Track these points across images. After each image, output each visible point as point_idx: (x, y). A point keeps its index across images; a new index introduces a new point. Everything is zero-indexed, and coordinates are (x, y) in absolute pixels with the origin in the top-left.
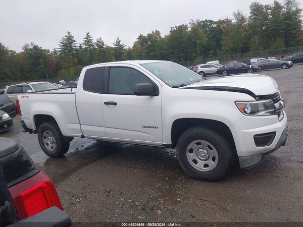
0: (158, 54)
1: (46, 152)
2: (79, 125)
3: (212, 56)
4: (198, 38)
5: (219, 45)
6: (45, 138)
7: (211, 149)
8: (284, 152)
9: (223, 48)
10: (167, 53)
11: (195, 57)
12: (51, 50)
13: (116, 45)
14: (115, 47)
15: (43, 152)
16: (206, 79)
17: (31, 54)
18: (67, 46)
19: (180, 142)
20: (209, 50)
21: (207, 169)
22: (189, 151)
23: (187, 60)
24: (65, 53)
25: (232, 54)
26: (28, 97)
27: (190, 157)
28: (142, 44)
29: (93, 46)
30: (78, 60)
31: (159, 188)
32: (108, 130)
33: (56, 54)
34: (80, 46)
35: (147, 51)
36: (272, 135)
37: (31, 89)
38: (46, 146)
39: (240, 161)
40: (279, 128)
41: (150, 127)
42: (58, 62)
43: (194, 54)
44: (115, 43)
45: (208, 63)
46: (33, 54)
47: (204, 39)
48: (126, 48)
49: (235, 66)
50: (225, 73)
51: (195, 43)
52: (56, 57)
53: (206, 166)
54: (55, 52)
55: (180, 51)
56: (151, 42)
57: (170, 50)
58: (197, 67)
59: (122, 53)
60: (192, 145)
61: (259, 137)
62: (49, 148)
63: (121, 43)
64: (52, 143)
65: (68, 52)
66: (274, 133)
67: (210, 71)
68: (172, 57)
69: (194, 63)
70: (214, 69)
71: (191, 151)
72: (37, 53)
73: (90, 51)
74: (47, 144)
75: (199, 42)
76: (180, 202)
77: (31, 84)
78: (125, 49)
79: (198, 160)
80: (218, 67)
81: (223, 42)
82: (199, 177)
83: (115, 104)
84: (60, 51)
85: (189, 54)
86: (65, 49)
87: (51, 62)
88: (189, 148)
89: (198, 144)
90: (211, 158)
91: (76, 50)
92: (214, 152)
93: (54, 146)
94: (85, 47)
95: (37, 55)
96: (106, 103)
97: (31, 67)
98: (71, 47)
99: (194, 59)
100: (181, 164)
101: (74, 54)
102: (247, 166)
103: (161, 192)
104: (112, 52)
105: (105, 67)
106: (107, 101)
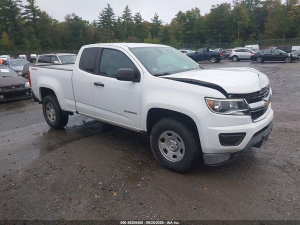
0: (195, 33)
1: (48, 122)
2: (74, 102)
3: (253, 39)
4: (240, 19)
5: (262, 29)
6: (48, 109)
7: (180, 141)
8: (266, 154)
9: (266, 31)
10: (205, 32)
11: (233, 39)
12: (91, 22)
13: (154, 21)
14: (152, 22)
15: (46, 122)
16: (202, 68)
17: (72, 24)
18: (106, 19)
19: (154, 131)
20: (251, 33)
21: (175, 160)
22: (161, 140)
23: (225, 42)
24: (103, 25)
25: (276, 38)
26: (36, 70)
27: (162, 146)
28: (180, 22)
29: (131, 20)
30: (116, 33)
31: (128, 171)
32: (97, 110)
33: (96, 26)
34: (119, 20)
35: (184, 29)
36: (241, 135)
37: (58, 61)
38: (48, 117)
39: (204, 157)
40: (251, 130)
41: (130, 112)
42: (96, 34)
43: (233, 36)
44: (153, 19)
45: (246, 46)
46: (74, 25)
47: (247, 20)
48: (164, 24)
49: (271, 52)
50: (259, 60)
51: (236, 24)
52: (94, 29)
53: (174, 157)
54: (95, 24)
55: (219, 32)
56: (189, 20)
57: (208, 29)
58: (231, 51)
59: (158, 29)
60: (164, 135)
61: (225, 136)
62: (51, 119)
63: (159, 19)
64: (53, 115)
65: (107, 25)
66: (244, 134)
67: (244, 56)
68: (209, 37)
69: (232, 45)
70: (249, 54)
71: (163, 140)
72: (77, 24)
73: (128, 26)
74: (50, 116)
75: (240, 23)
76: (138, 187)
77: (58, 55)
78: (162, 26)
79: (168, 150)
80: (254, 52)
81: (267, 25)
82: (167, 167)
83: (103, 85)
84: (99, 23)
85: (227, 36)
86: (104, 22)
87: (90, 34)
88: (161, 137)
89: (170, 134)
90: (179, 150)
91: (114, 23)
92: (182, 145)
93: (55, 118)
94: (123, 20)
95: (77, 26)
96: (96, 84)
97: (71, 37)
98: (109, 20)
99: (232, 42)
100: (153, 152)
101: (112, 27)
102: (212, 163)
103: (127, 175)
104: (149, 27)
105: (98, 48)
106: (96, 82)
